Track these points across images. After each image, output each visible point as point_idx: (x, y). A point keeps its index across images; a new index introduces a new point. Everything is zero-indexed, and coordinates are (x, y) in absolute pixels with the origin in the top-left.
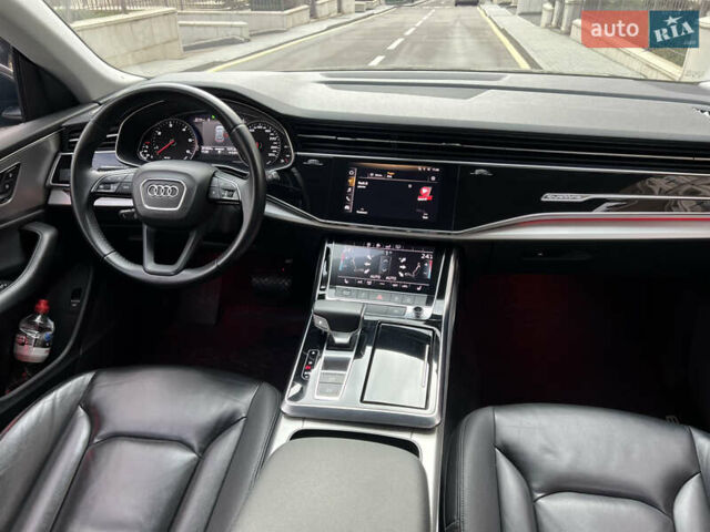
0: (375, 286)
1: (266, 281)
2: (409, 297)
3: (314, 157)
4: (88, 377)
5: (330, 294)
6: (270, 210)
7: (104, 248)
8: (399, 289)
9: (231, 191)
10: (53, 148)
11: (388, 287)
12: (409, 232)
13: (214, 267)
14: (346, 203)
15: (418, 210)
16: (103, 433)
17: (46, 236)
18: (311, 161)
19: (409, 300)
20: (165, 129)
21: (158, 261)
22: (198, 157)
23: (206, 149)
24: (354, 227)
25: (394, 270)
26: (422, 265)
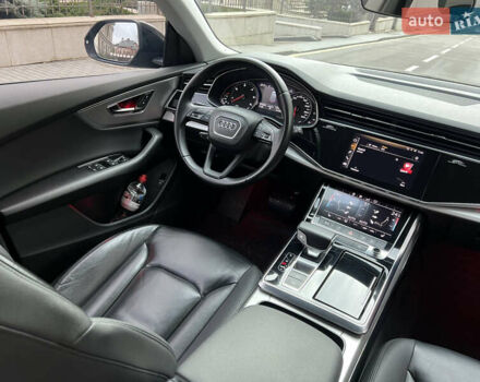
0: (350, 224)
1: (278, 202)
2: (373, 240)
3: (331, 124)
4: (154, 227)
5: (315, 220)
6: (290, 153)
7: (184, 152)
8: (367, 232)
9: (268, 134)
10: (174, 86)
11: (359, 228)
12: (387, 193)
13: (244, 180)
14: (346, 160)
15: (399, 179)
16: (153, 263)
17: (156, 137)
18: (328, 127)
19: (372, 241)
20: (241, 87)
21: (213, 168)
22: (256, 109)
23: (262, 105)
24: (346, 179)
25: (367, 217)
26: (390, 220)
